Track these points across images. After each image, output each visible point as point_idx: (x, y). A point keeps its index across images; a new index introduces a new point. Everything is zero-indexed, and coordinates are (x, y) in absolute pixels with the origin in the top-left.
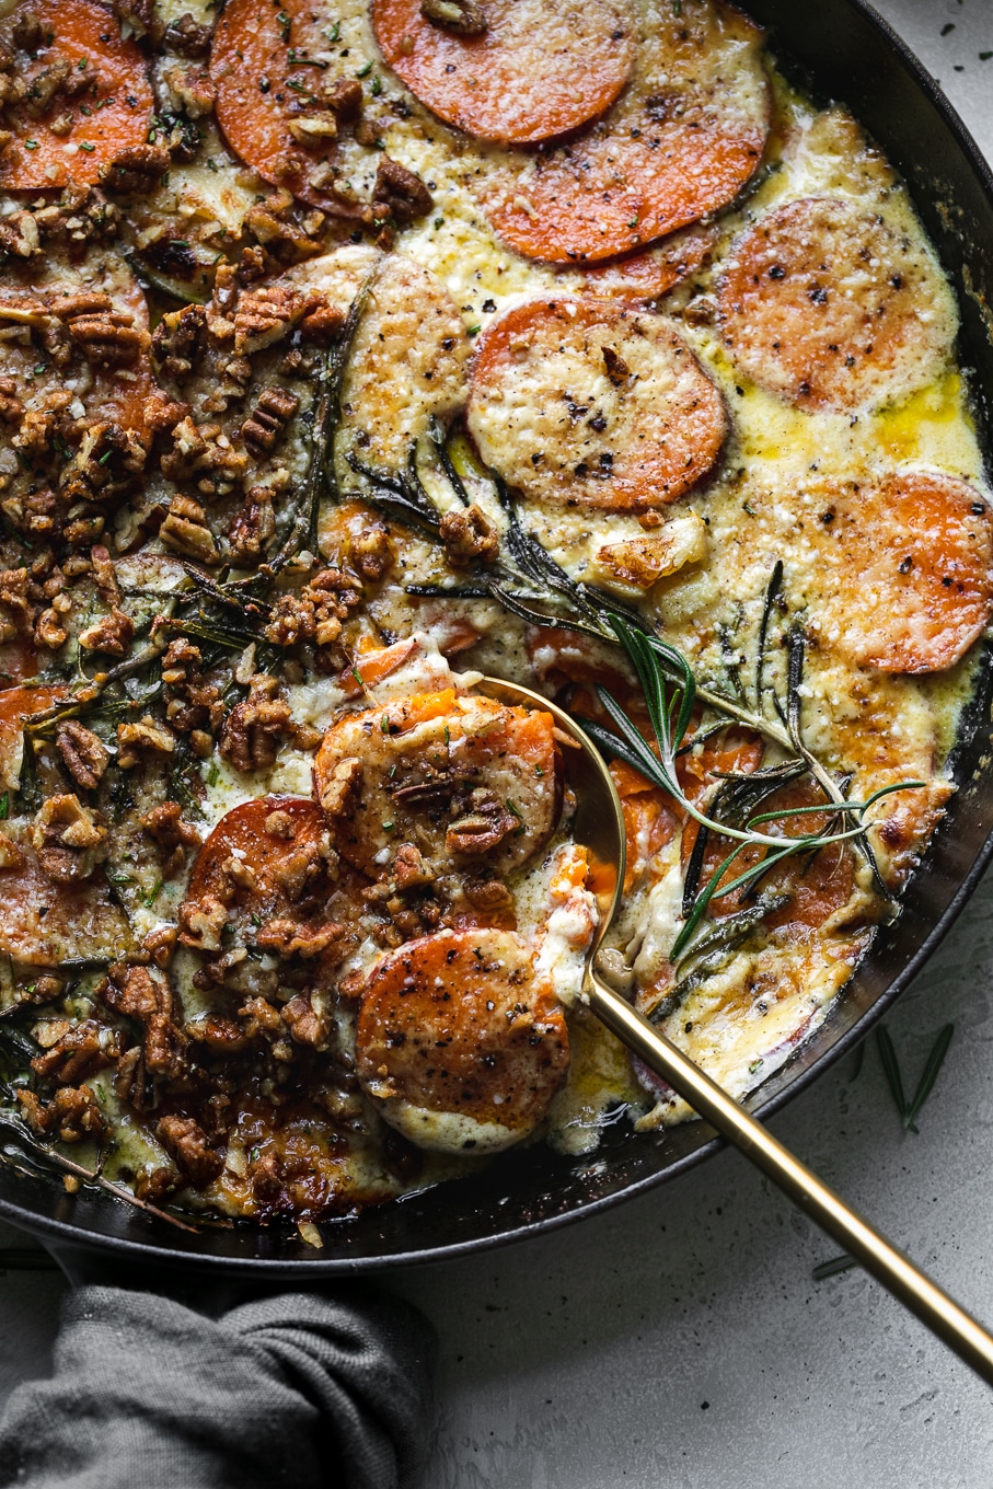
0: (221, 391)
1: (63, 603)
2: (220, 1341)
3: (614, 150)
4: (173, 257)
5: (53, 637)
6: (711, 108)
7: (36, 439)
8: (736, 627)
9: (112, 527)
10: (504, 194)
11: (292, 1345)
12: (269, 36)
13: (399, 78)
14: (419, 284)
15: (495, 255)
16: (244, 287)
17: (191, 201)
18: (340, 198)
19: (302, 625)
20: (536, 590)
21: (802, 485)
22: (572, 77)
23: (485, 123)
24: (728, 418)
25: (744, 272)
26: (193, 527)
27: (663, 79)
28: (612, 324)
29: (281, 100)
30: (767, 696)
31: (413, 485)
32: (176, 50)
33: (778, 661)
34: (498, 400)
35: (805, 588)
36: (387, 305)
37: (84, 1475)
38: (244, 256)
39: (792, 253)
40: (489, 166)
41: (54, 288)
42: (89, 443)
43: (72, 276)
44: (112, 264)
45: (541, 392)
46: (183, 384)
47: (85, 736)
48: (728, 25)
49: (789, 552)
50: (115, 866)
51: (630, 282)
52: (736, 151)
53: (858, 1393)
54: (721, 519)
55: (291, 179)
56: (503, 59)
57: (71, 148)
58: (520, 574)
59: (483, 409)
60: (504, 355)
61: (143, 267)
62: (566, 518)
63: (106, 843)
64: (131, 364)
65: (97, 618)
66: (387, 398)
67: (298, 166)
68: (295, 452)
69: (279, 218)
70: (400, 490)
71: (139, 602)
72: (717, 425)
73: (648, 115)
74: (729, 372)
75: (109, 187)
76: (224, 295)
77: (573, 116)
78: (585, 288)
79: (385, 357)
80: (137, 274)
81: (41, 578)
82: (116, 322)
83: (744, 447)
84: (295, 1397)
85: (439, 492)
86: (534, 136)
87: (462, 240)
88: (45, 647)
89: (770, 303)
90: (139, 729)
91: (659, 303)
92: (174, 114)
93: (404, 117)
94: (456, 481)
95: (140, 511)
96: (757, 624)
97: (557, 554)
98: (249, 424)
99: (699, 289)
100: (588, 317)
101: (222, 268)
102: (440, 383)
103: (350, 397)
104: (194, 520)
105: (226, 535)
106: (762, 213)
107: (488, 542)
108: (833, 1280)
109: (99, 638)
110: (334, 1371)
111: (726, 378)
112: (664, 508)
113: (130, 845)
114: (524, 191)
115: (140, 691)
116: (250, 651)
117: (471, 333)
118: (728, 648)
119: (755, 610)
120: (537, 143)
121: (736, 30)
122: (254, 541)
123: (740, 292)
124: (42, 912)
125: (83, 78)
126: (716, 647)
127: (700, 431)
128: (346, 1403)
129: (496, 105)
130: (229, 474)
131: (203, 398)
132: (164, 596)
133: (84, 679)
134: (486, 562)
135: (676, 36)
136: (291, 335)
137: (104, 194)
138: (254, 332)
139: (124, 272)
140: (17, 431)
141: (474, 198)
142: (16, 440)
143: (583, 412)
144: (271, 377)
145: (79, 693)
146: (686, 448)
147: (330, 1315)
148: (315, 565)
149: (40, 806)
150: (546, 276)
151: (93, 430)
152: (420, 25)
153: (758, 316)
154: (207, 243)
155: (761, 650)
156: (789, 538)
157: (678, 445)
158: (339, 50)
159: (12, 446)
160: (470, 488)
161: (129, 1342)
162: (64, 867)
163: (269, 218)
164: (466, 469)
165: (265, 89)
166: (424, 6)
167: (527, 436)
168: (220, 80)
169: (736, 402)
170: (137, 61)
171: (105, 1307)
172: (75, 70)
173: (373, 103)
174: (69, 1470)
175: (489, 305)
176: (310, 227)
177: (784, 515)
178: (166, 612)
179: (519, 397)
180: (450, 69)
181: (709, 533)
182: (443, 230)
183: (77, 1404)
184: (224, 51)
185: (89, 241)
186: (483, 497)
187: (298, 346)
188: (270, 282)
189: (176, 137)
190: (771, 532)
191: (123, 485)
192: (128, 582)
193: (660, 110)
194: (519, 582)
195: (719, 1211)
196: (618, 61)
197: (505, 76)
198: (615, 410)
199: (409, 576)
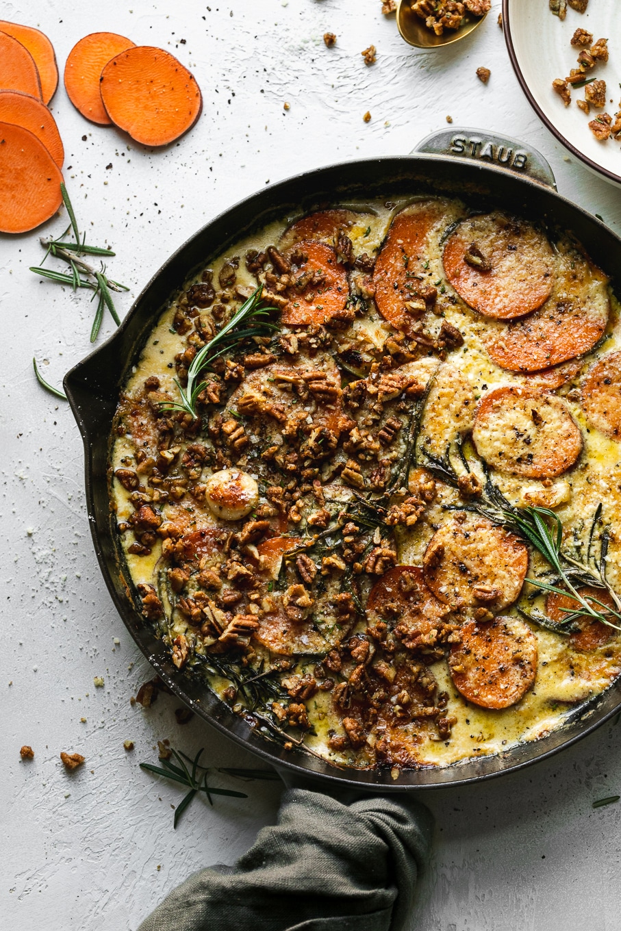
0: (370, 416)
1: (300, 503)
2: (351, 815)
3: (542, 324)
4: (353, 357)
5: (296, 518)
6: (584, 309)
7: (292, 432)
8: (581, 530)
9: (321, 472)
10: (494, 340)
11: (380, 819)
12: (399, 265)
13: (453, 287)
14: (456, 376)
15: (489, 366)
16: (382, 372)
17: (362, 334)
18: (424, 337)
19: (400, 517)
20: (496, 510)
21: (612, 472)
22: (526, 292)
23: (488, 309)
24: (582, 443)
25: (593, 380)
26: (355, 474)
27: (565, 295)
28: (537, 399)
29: (402, 292)
30: (592, 560)
31: (447, 463)
32: (359, 268)
33: (597, 545)
34: (486, 428)
35: (610, 515)
36: (442, 384)
37: (292, 866)
38: (382, 359)
39: (614, 374)
40: (489, 328)
41: (302, 367)
42: (314, 435)
43: (310, 362)
44: (327, 358)
45: (505, 426)
46: (354, 413)
47: (308, 560)
48: (594, 274)
49: (605, 500)
50: (316, 615)
51: (545, 381)
52: (593, 329)
53: (609, 857)
54: (577, 484)
55: (405, 328)
56: (497, 281)
57: (313, 308)
58: (490, 502)
59: (480, 431)
60: (490, 409)
61: (340, 360)
62: (511, 480)
63: (314, 606)
64: (332, 402)
65: (314, 511)
66: (439, 424)
67: (408, 322)
68: (400, 444)
69: (399, 344)
70: (441, 464)
71: (332, 505)
72: (578, 445)
73: (557, 310)
74: (585, 422)
75: (328, 326)
76: (374, 376)
77: (526, 308)
78: (526, 383)
79: (440, 406)
80: (337, 363)
81: (292, 491)
82: (328, 384)
83: (588, 454)
84: (380, 840)
85: (457, 466)
86: (509, 316)
87: (475, 358)
88: (292, 522)
89: (604, 394)
90: (331, 559)
91: (556, 391)
92: (357, 296)
93: (454, 304)
94: (464, 461)
95: (333, 465)
96: (590, 529)
97: (506, 495)
98: (382, 432)
99: (574, 386)
100: (526, 395)
101: (374, 364)
102: (462, 419)
103: (424, 423)
104: (356, 471)
105: (370, 478)
106: (603, 355)
107: (478, 489)
108: (601, 808)
109: (316, 520)
110: (396, 831)
111: (582, 425)
112: (553, 479)
113: (323, 607)
114: (503, 339)
115: (331, 542)
116: (378, 530)
117: (476, 398)
118: (577, 538)
119: (589, 523)
120: (510, 319)
121: (597, 276)
122: (382, 482)
123: (591, 388)
124: (285, 632)
125: (319, 278)
126: (571, 538)
127: (571, 447)
128: (400, 844)
129: (493, 302)
130: (372, 452)
131: (362, 419)
132: (344, 504)
133: (309, 536)
134: (476, 497)
135: (571, 277)
136: (401, 395)
137: (326, 328)
138: (386, 393)
139: (332, 362)
140: (284, 427)
141: (481, 341)
142: (283, 431)
143: (522, 435)
144: (391, 412)
145: (306, 542)
146: (564, 454)
147: (395, 808)
148: (407, 493)
149: (287, 588)
150: (510, 376)
151: (317, 430)
152: (463, 264)
153: (598, 399)
154: (368, 353)
155: (590, 540)
156: (605, 494)
157: (561, 452)
158: (428, 273)
159: (281, 434)
160: (471, 465)
161: (312, 813)
162: (296, 615)
163: (395, 344)
164: (470, 457)
165: (396, 288)
166: (465, 257)
167: (497, 444)
168: (377, 283)
169: (586, 435)
170: (343, 272)
171: (302, 798)
172: (317, 274)
173: (441, 296)
174: (285, 863)
175: (485, 387)
176: (411, 348)
177: (604, 484)
178: (344, 510)
179: (495, 427)
180: (475, 284)
181: (571, 490)
182: (467, 353)
183: (290, 837)
184: (380, 270)
185: (318, 349)
186: (476, 469)
187: (404, 400)
188: (394, 371)
189: (358, 307)
190: (598, 491)
191: (327, 453)
192: (328, 496)
193: (563, 309)
194: (489, 506)
195: (555, 776)
196: (546, 286)
197: (498, 289)
198: (535, 435)
199: (443, 501)
